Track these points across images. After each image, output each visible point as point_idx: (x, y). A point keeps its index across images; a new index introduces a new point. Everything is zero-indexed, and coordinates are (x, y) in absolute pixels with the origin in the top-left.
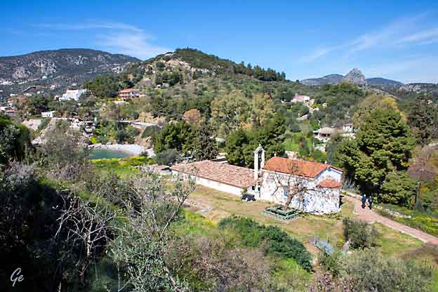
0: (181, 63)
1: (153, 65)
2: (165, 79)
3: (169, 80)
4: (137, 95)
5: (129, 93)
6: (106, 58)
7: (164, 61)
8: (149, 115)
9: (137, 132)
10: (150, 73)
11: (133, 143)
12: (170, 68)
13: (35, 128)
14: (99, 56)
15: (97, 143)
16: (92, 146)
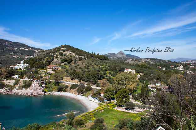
0: (71, 53)
1: (58, 53)
2: (66, 60)
3: (68, 61)
4: (57, 68)
5: (52, 67)
6: (10, 44)
7: (62, 52)
8: (69, 78)
9: (67, 87)
10: (57, 57)
11: (66, 92)
12: (66, 55)
13: (12, 84)
14: (6, 43)
15: (48, 92)
16: (46, 93)
